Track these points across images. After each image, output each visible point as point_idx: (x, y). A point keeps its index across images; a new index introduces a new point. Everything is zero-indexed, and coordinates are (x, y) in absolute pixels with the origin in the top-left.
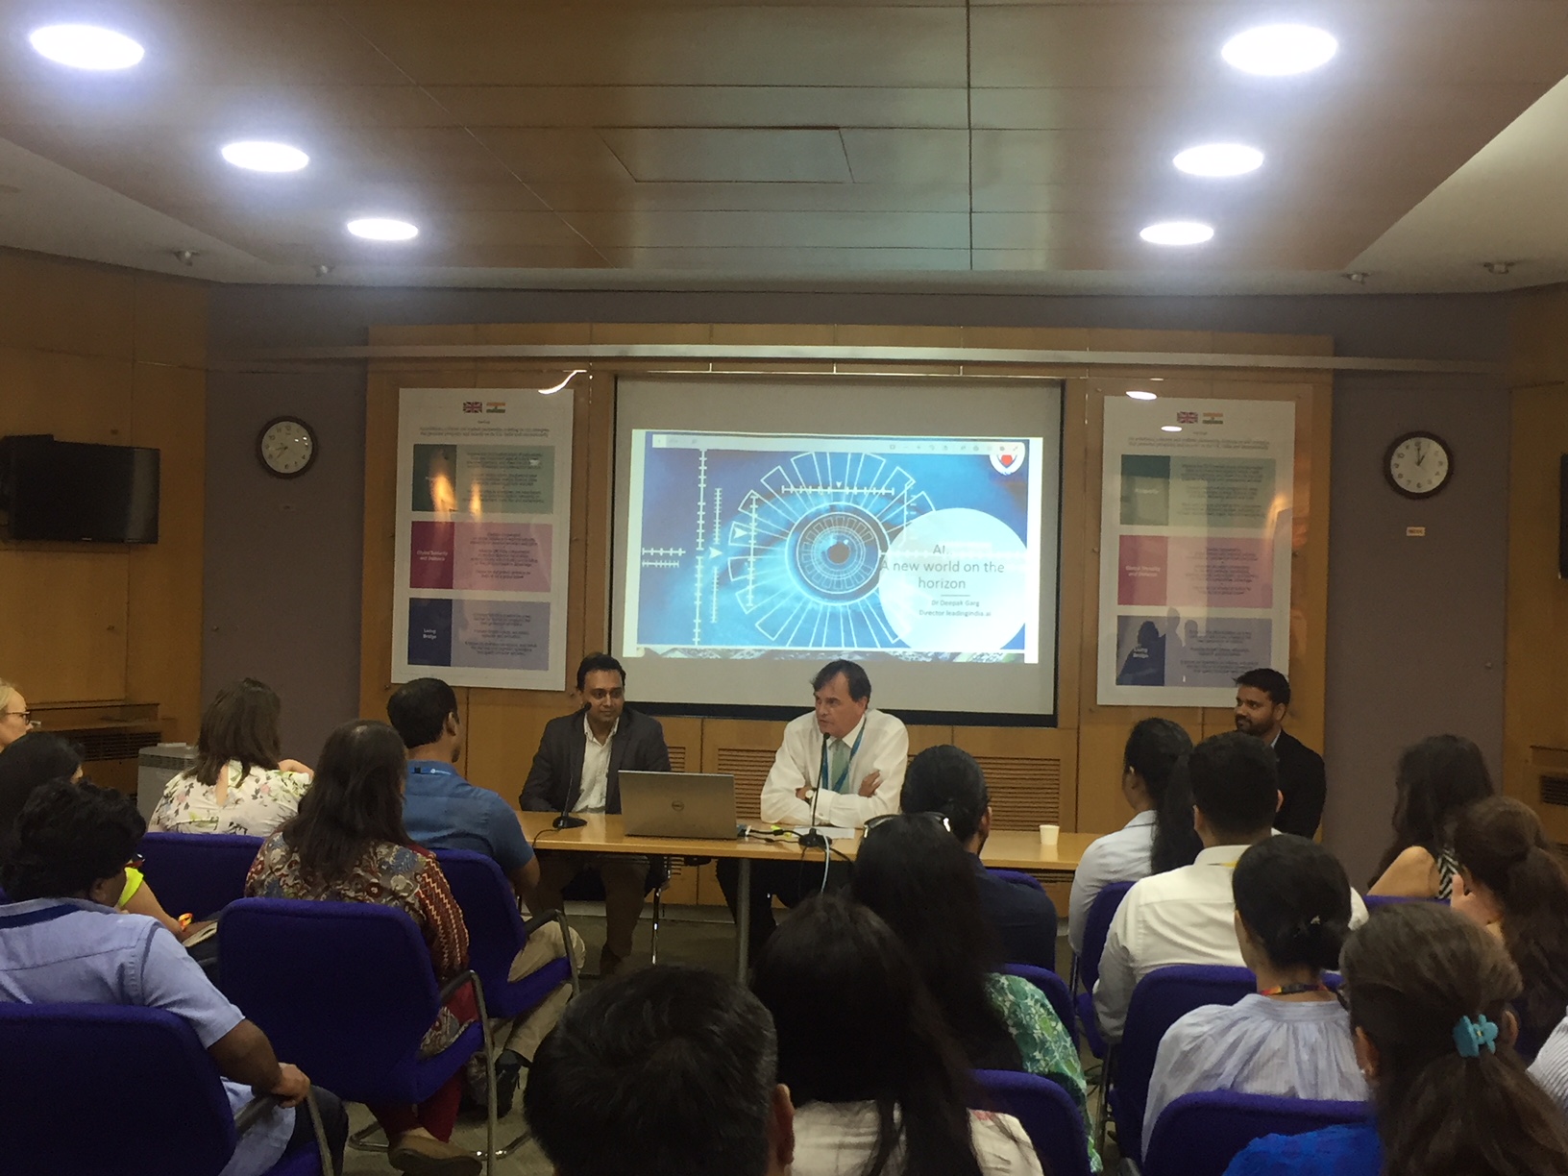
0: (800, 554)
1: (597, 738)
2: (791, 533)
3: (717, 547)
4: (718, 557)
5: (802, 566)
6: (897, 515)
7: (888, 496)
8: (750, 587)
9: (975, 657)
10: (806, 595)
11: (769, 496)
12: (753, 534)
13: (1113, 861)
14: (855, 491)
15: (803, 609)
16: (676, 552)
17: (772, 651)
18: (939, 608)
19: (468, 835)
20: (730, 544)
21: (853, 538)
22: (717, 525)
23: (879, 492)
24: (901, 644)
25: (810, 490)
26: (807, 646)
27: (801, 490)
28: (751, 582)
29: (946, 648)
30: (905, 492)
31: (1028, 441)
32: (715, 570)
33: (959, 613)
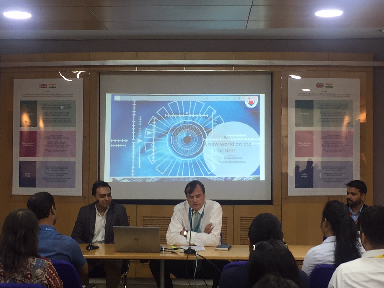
0: (172, 140)
1: (100, 214)
2: (169, 132)
3: (140, 139)
4: (140, 143)
5: (173, 145)
6: (209, 125)
7: (206, 118)
8: (153, 154)
9: (241, 178)
10: (175, 156)
11: (160, 118)
12: (154, 133)
13: (319, 257)
14: (193, 115)
15: (174, 162)
16: (124, 141)
17: (162, 178)
18: (226, 160)
19: (61, 254)
20: (145, 137)
21: (193, 134)
22: (140, 130)
23: (202, 116)
24: (212, 174)
25: (176, 116)
26: (176, 176)
27: (172, 116)
28: (153, 152)
29: (230, 176)
30: (212, 115)
31: (259, 95)
32: (140, 148)
33: (234, 162)
